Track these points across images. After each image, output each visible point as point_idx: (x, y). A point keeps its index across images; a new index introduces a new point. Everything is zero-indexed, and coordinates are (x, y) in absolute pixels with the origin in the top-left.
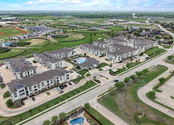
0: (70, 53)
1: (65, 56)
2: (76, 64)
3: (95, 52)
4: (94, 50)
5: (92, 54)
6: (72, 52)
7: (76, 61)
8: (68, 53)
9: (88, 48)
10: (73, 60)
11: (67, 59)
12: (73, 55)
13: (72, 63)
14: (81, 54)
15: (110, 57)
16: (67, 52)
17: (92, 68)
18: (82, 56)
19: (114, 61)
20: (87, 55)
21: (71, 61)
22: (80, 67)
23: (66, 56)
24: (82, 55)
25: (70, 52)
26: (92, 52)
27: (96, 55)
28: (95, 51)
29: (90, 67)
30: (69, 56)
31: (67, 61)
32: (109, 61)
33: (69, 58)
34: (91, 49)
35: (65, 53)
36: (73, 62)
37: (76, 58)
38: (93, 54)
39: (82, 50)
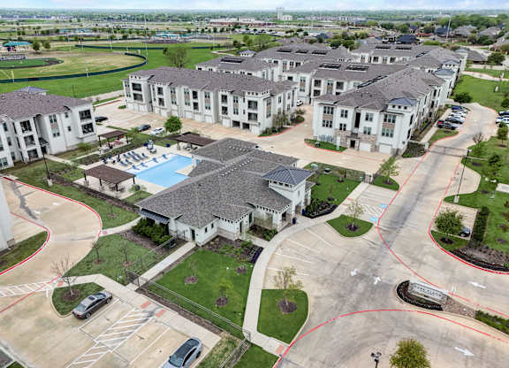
0: (63, 122)
1: (25, 149)
2: (125, 203)
3: (230, 110)
4: (224, 98)
5: (210, 120)
6: (76, 111)
7: (116, 178)
8: (46, 119)
9: (180, 92)
10: (92, 172)
11: (41, 166)
12: (89, 139)
13: (89, 195)
14: (147, 128)
15: (343, 127)
16: (38, 118)
17: (277, 218)
18: (155, 139)
19: (375, 149)
20: (183, 131)
21: (81, 181)
22: (173, 226)
23: (38, 146)
24: (151, 132)
25: (61, 118)
26: (211, 112)
27: (236, 124)
28: (230, 98)
29: (262, 213)
30: (56, 145)
31: (45, 187)
32: (342, 149)
33: (59, 160)
34: (201, 95)
35: (26, 125)
36: (93, 182)
37: (117, 152)
38: (218, 121)
39: (144, 108)
